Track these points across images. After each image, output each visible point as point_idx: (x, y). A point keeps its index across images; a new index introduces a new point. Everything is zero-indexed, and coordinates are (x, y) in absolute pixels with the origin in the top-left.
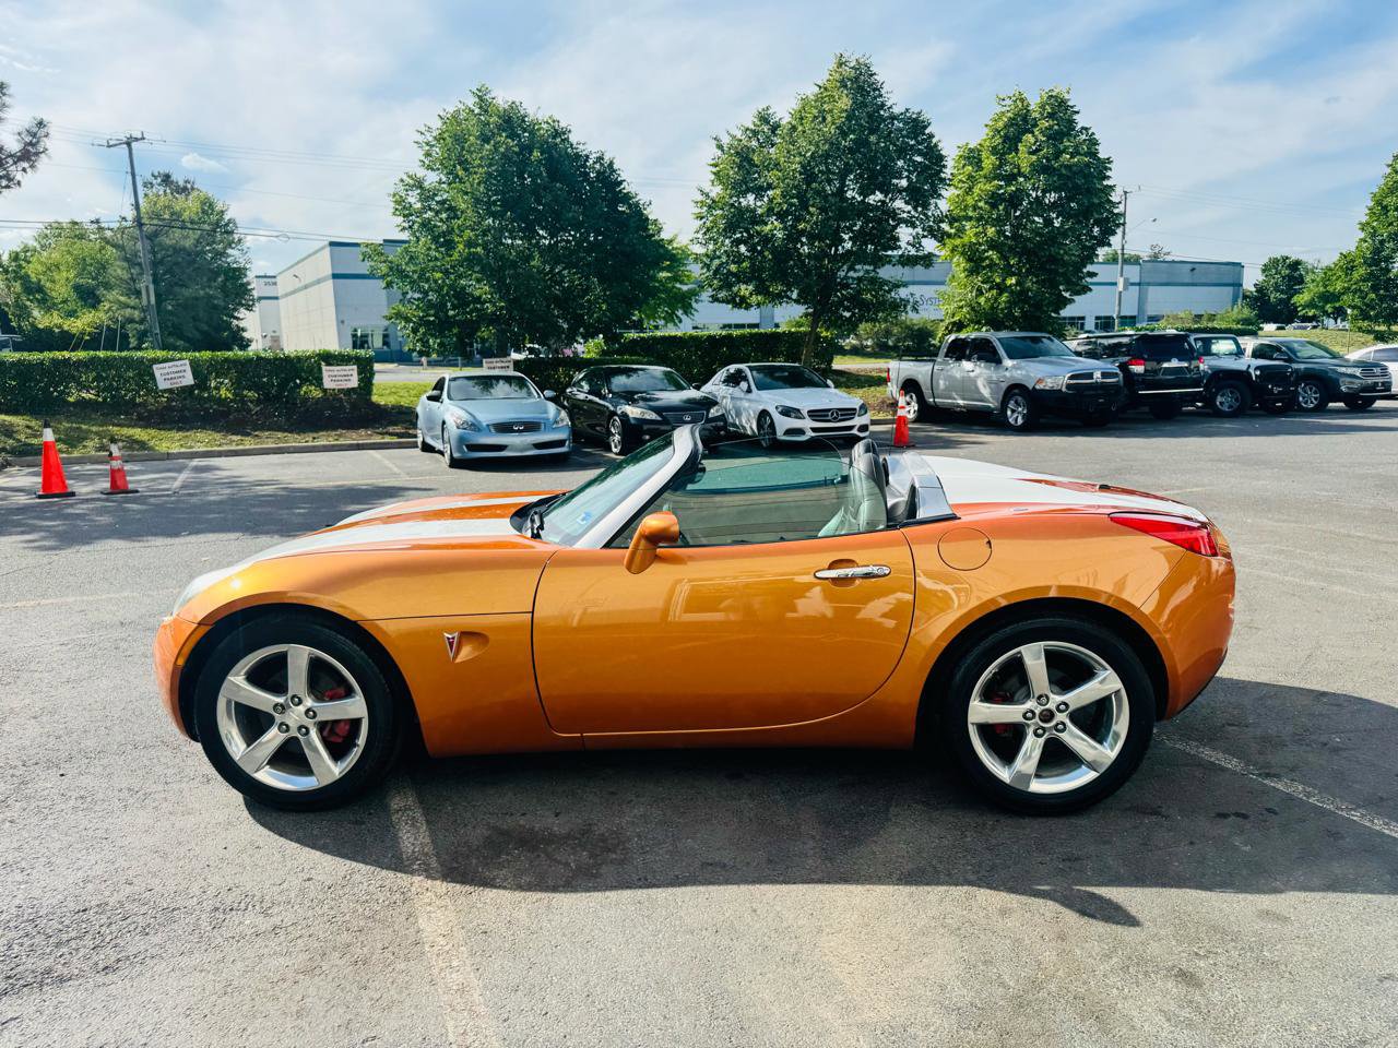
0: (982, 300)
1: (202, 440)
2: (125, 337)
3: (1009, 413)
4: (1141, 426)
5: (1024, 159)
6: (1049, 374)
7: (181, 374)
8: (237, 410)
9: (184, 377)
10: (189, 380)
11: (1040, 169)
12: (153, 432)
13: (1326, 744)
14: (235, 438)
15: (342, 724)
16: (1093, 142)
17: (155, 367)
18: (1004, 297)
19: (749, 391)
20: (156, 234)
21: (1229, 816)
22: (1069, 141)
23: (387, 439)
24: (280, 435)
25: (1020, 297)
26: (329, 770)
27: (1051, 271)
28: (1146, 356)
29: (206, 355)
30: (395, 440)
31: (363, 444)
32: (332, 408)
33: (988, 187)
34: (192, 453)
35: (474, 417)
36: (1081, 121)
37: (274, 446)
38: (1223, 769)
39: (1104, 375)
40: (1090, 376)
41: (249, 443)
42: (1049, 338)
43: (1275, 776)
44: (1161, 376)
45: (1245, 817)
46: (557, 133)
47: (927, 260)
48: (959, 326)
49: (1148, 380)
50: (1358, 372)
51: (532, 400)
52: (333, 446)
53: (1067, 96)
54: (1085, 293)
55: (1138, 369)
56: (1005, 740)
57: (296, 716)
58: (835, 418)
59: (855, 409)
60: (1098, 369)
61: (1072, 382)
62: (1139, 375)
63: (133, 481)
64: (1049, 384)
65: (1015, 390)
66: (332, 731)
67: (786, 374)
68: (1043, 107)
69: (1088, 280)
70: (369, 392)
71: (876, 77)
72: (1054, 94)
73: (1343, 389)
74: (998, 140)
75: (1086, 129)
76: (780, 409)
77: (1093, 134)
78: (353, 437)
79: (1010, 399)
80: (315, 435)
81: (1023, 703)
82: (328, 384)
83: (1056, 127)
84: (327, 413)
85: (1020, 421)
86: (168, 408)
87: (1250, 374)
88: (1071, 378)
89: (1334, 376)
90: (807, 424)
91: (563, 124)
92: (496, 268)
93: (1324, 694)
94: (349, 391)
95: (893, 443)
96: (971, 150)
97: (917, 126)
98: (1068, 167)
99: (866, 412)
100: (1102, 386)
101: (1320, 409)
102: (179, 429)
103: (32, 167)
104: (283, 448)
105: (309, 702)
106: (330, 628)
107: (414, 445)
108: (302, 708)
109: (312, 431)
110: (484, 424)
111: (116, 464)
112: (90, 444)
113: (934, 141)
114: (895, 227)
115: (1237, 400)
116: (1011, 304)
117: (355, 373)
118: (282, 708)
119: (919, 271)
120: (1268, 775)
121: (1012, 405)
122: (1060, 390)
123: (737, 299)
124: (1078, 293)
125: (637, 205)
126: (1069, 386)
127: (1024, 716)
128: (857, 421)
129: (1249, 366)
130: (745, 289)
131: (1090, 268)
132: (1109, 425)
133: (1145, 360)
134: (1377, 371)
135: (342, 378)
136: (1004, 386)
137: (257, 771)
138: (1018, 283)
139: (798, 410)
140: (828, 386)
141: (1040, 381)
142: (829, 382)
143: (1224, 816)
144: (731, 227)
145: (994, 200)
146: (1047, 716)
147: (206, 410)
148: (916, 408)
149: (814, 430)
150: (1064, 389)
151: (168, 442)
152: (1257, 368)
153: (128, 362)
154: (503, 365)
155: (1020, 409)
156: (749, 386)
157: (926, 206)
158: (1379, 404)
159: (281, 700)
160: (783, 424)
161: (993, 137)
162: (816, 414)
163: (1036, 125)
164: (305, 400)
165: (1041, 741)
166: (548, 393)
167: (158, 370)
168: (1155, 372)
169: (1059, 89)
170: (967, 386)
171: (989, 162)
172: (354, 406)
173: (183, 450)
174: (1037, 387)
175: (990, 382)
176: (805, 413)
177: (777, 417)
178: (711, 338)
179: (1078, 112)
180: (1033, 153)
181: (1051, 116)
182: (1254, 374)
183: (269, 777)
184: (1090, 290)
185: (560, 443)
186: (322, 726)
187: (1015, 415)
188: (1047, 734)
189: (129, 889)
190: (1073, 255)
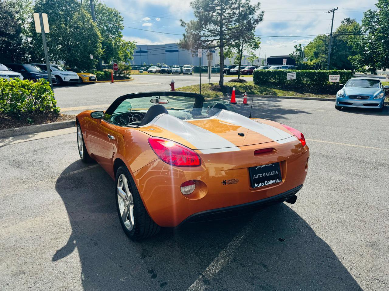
1: (290, 94)
7: (293, 76)
10: (295, 77)
12: (281, 91)
14: (298, 94)
20: (335, 37)
24: (311, 94)
31: (330, 99)
32: (330, 88)
34: (283, 97)
52: (322, 99)
80: (319, 95)
82: (330, 80)
84: (328, 89)
86: (289, 85)
94: (338, 83)
110: (347, 96)
111: (245, 97)
112: (265, 93)
117: (339, 77)
135: (335, 79)
167: (288, 75)
185: (376, 105)
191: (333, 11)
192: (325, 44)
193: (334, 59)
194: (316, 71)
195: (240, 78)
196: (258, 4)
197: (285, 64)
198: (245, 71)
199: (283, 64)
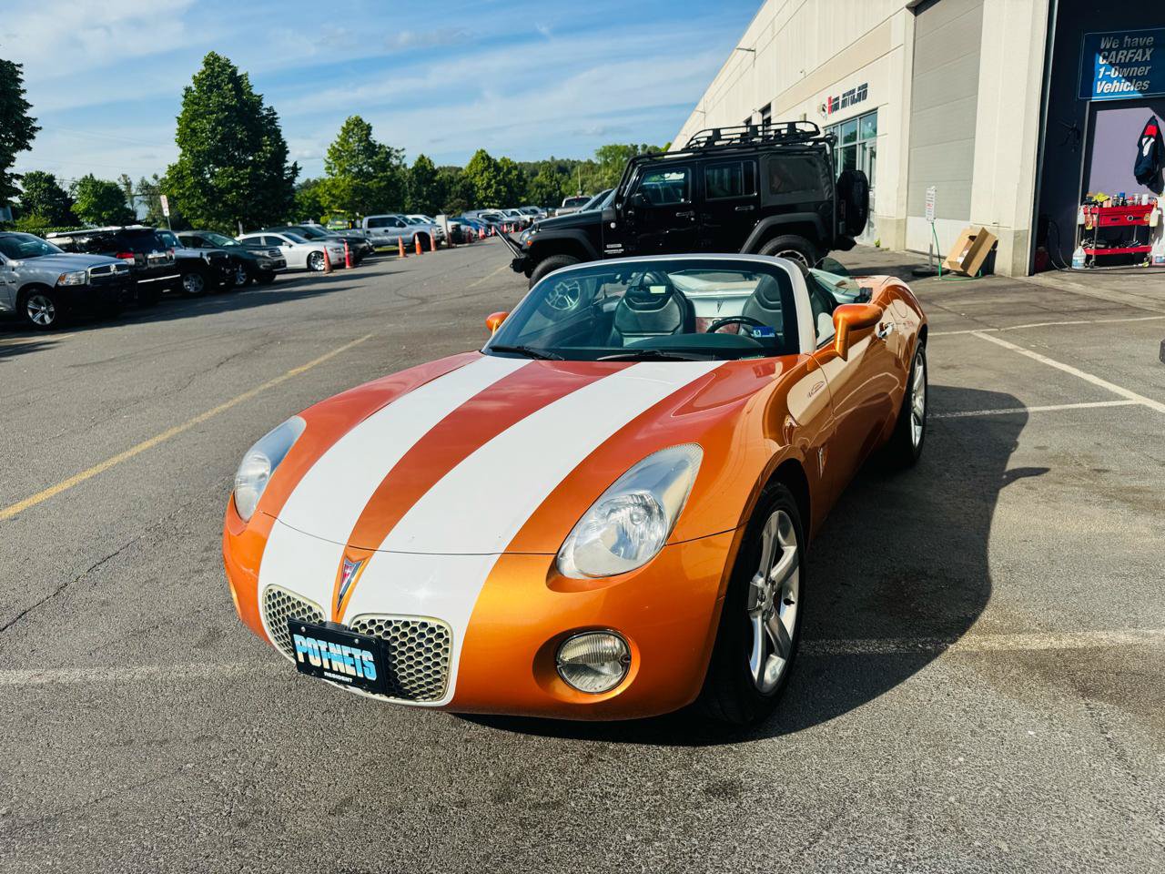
3: (30, 314)
28: (132, 249)
39: (119, 268)
40: (107, 269)
44: (149, 267)
49: (141, 271)
50: (267, 253)
55: (131, 261)
60: (113, 264)
61: (93, 276)
64: (71, 280)
65: (32, 290)
73: (261, 266)
79: (28, 299)
85: (48, 320)
87: (204, 260)
88: (93, 272)
89: (251, 258)
100: (119, 278)
101: (248, 285)
115: (200, 282)
118: (764, 595)
121: (32, 304)
122: (85, 285)
126: (93, 280)
129: (201, 254)
133: (134, 253)
134: (277, 252)
136: (16, 287)
141: (62, 278)
150: (90, 284)
152: (208, 255)
155: (44, 308)
158: (278, 277)
168: (144, 263)
174: (60, 284)
182: (208, 259)
187: (39, 315)
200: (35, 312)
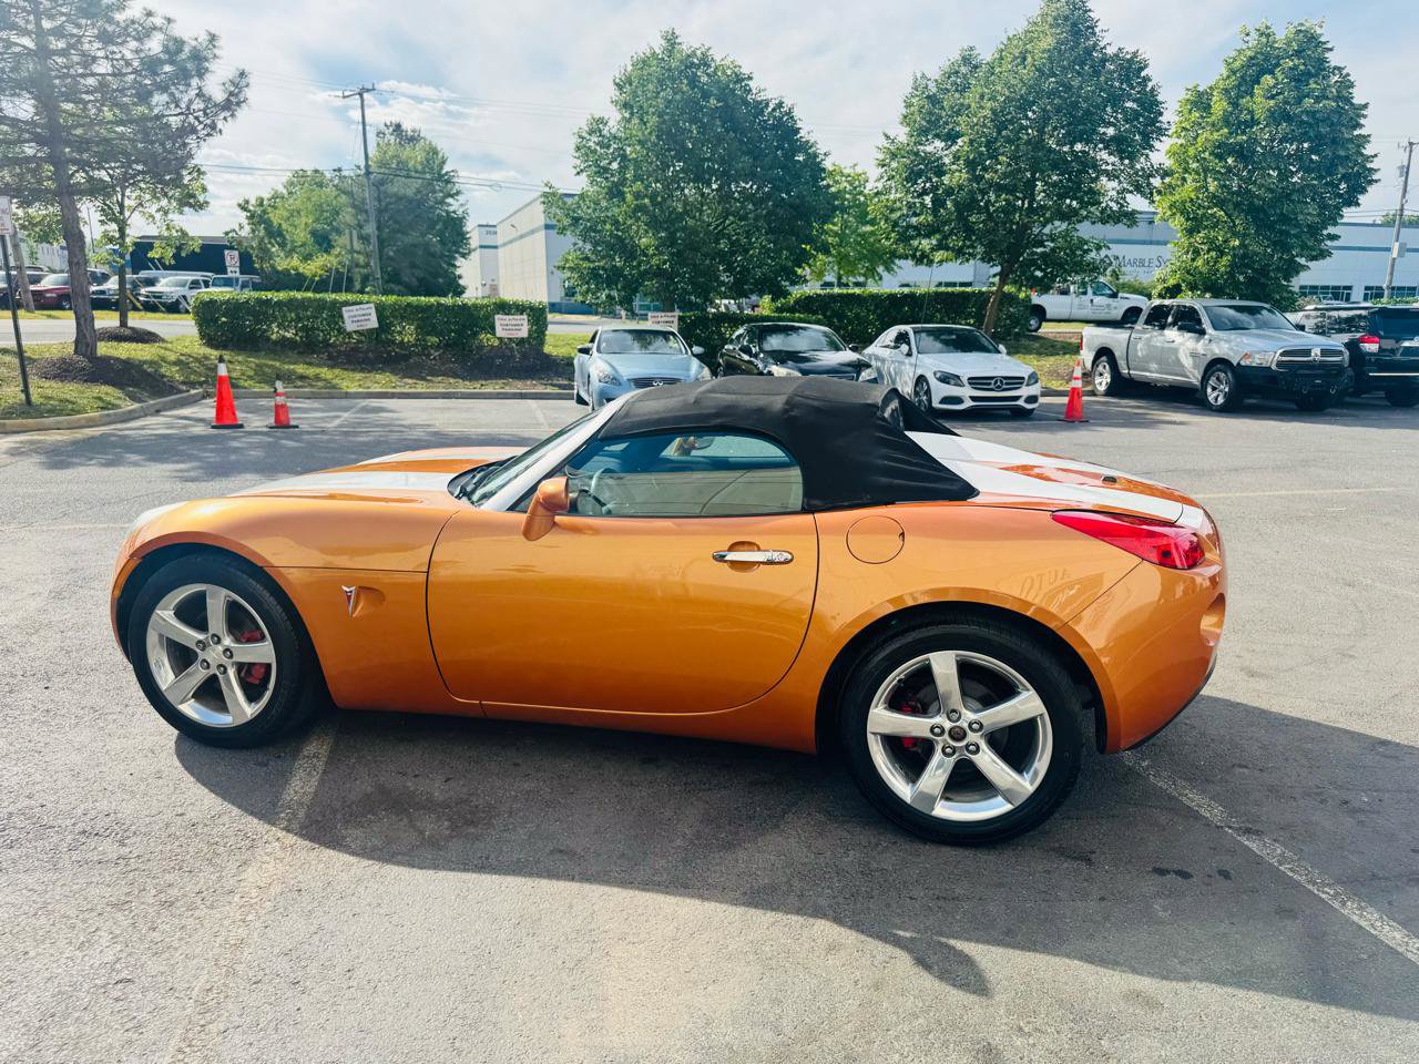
0: (1199, 262)
1: (381, 381)
2: (350, 280)
3: (1209, 390)
4: (1365, 413)
5: (1259, 103)
6: (1259, 347)
7: (366, 317)
8: (418, 355)
9: (369, 320)
10: (373, 323)
11: (1279, 116)
12: (337, 371)
13: (1346, 802)
14: (410, 381)
15: (258, 667)
16: (1346, 84)
17: (344, 309)
18: (1225, 260)
19: (909, 354)
20: (382, 183)
21: (1168, 872)
22: (1316, 82)
23: (550, 390)
24: (451, 380)
25: (1242, 260)
26: (243, 709)
27: (1282, 232)
28: (1382, 333)
29: (392, 299)
30: (557, 391)
31: (526, 394)
32: (502, 356)
33: (1216, 136)
34: (367, 393)
35: (617, 372)
36: (1334, 59)
37: (443, 390)
38: (1197, 817)
39: (1325, 352)
41: (421, 387)
42: (1269, 311)
43: (1258, 833)
44: (1398, 357)
45: (1185, 875)
46: (739, 79)
47: (1130, 217)
48: (1174, 291)
49: (1380, 362)
51: (680, 356)
52: (499, 394)
53: (1319, 31)
54: (1324, 257)
55: (1371, 347)
56: (912, 756)
57: (214, 655)
58: (999, 387)
59: (1023, 378)
60: (1316, 345)
61: (1284, 359)
62: (1371, 354)
63: (294, 418)
64: (1256, 361)
65: (1216, 365)
66: (249, 672)
67: (954, 337)
68: (1289, 43)
69: (1329, 243)
70: (542, 342)
71: (1090, 14)
72: (1303, 28)
74: (1233, 81)
75: (1340, 69)
76: (938, 375)
77: (1348, 75)
78: (518, 386)
79: (1212, 375)
80: (484, 382)
81: (932, 717)
82: (500, 332)
83: (1302, 67)
84: (498, 361)
85: (1221, 400)
86: (355, 350)
88: (1284, 354)
90: (967, 392)
91: (745, 70)
92: (663, 220)
93: (1384, 743)
94: (521, 341)
95: (1062, 417)
96: (1200, 94)
97: (1132, 68)
98: (1311, 114)
99: (1036, 382)
100: (1323, 365)
102: (362, 370)
103: (232, 115)
104: (454, 393)
105: (228, 641)
106: (242, 572)
107: (570, 397)
108: (220, 648)
109: (480, 379)
110: (624, 378)
111: (280, 400)
113: (1150, 85)
114: (1096, 180)
116: (1233, 265)
117: (525, 323)
118: (203, 645)
119: (1119, 230)
120: (1248, 831)
121: (1213, 381)
122: (1269, 368)
123: (918, 254)
124: (1314, 258)
125: (815, 155)
126: (1279, 364)
127: (932, 730)
128: (1025, 391)
130: (926, 244)
131: (1331, 230)
132: (1329, 410)
133: (1381, 337)
135: (512, 328)
136: (1209, 358)
137: (182, 703)
138: (1243, 245)
139: (958, 377)
140: (999, 352)
141: (1246, 356)
142: (1002, 347)
143: (1161, 872)
144: (913, 177)
145: (1221, 150)
146: (957, 735)
147: (389, 353)
148: (1109, 380)
149: (974, 399)
150: (1274, 367)
151: (350, 382)
153: (322, 305)
154: (667, 319)
155: (1222, 387)
156: (910, 349)
157: (1132, 157)
159: (201, 637)
160: (939, 391)
161: (1228, 77)
162: (976, 382)
163: (1278, 65)
164: (481, 347)
165: (951, 761)
166: (697, 350)
167: (347, 313)
168: (1393, 351)
169: (1311, 23)
170: (1167, 357)
171: (1219, 106)
172: (524, 356)
173: (361, 390)
174: (1243, 363)
175: (1194, 355)
176: (965, 381)
177: (933, 382)
178: (892, 297)
179: (1331, 50)
180: (1273, 97)
181: (1298, 53)
183: (190, 709)
184: (1330, 254)
186: (240, 667)
187: (1216, 393)
188: (957, 754)
189: (27, 802)
190: (1309, 214)
191: (361, 95)
192: (354, 206)
193: (389, 258)
194: (443, 300)
195: (131, 323)
196: (208, 38)
197: (238, 270)
198: (48, 295)
199: (229, 269)
200: (1214, 389)
